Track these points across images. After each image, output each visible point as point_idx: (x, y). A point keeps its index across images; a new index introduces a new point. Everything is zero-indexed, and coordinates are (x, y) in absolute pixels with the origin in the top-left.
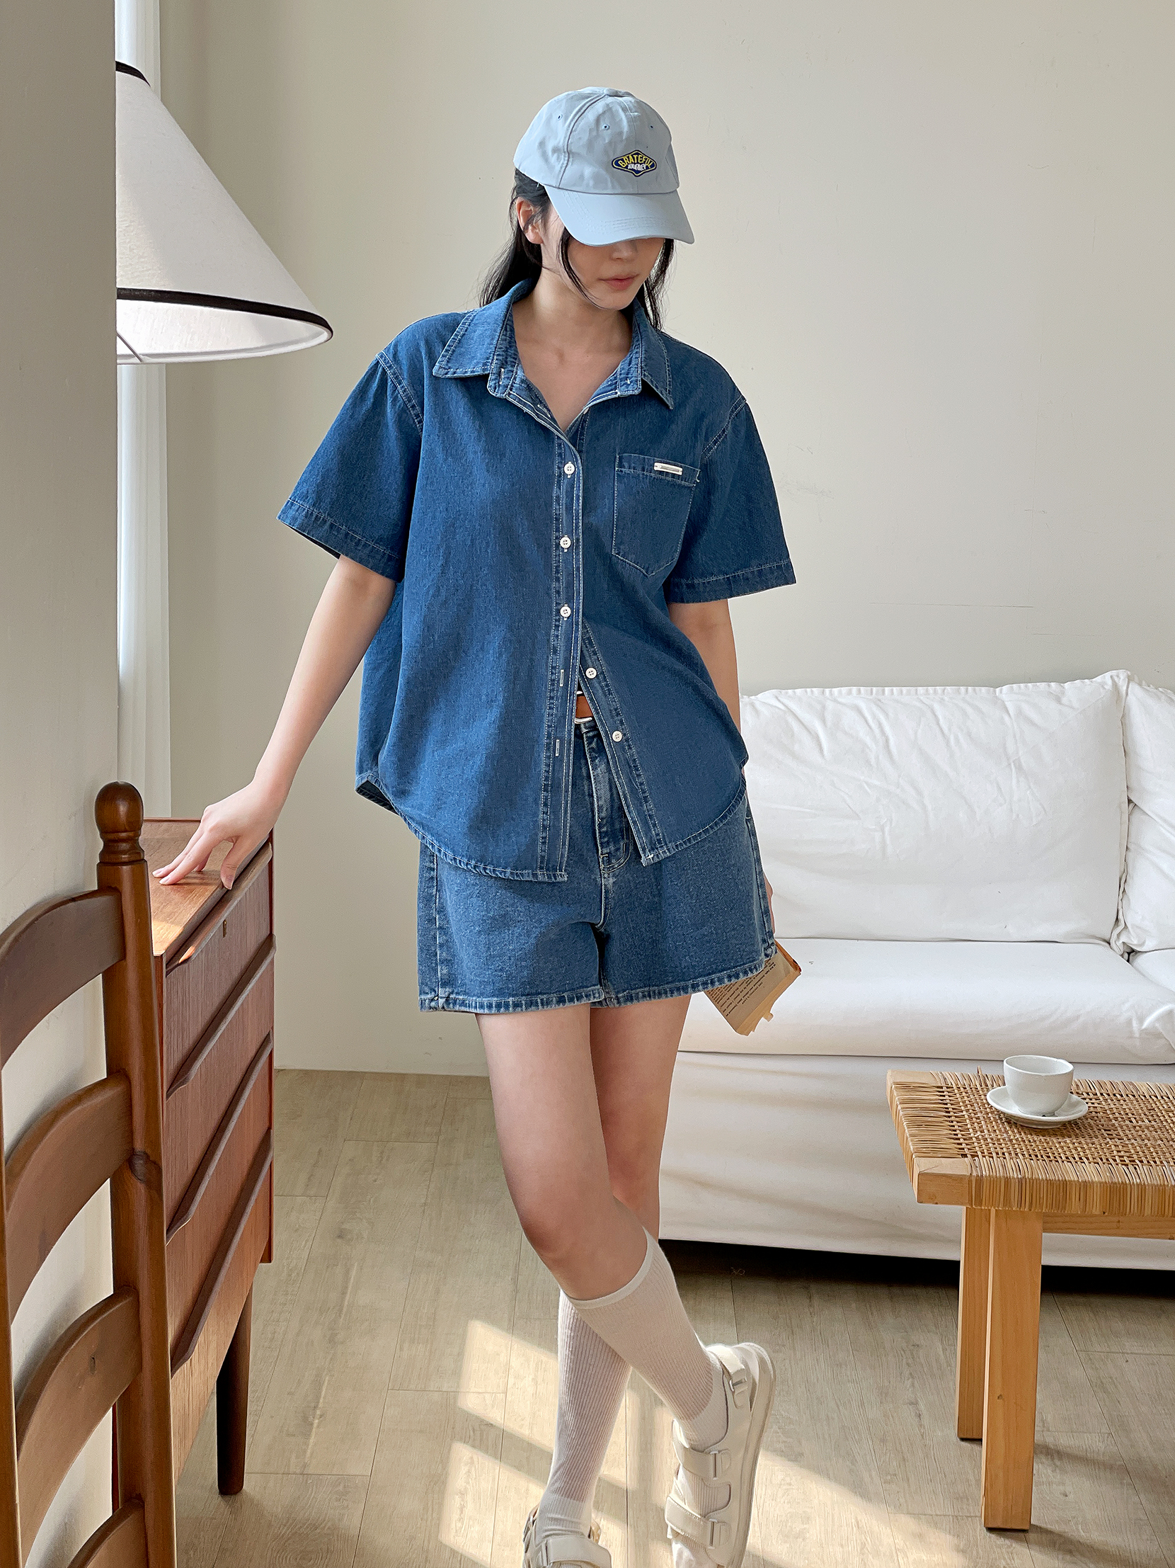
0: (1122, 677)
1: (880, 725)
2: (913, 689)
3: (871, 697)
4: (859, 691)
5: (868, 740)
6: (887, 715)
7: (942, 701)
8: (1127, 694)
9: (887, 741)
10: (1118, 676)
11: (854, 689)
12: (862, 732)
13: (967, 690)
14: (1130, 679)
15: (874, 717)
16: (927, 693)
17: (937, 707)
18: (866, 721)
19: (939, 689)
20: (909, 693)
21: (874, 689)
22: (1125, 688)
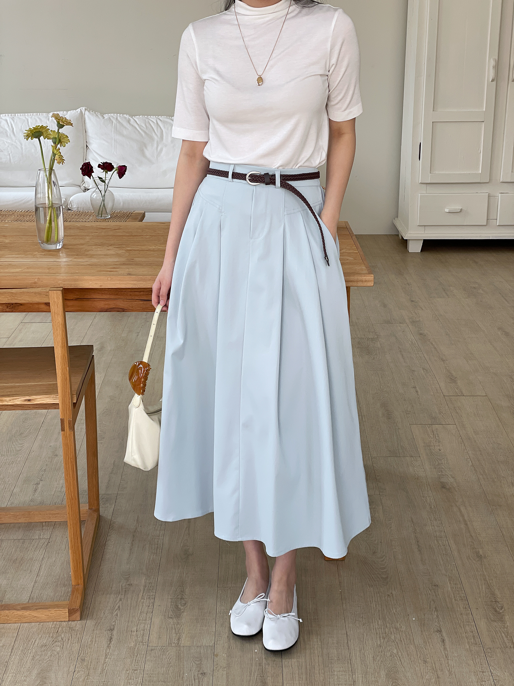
0: (83, 109)
1: (12, 125)
2: (24, 114)
3: (11, 117)
4: (8, 115)
5: (7, 129)
6: (14, 122)
7: (31, 118)
8: (85, 114)
9: (13, 129)
10: (82, 109)
11: (7, 115)
12: (6, 127)
13: (40, 115)
14: (86, 109)
15: (10, 122)
16: (28, 115)
17: (29, 119)
18: (8, 124)
19: (31, 114)
20: (23, 115)
21: (13, 114)
22: (84, 113)
